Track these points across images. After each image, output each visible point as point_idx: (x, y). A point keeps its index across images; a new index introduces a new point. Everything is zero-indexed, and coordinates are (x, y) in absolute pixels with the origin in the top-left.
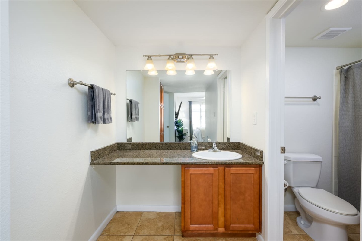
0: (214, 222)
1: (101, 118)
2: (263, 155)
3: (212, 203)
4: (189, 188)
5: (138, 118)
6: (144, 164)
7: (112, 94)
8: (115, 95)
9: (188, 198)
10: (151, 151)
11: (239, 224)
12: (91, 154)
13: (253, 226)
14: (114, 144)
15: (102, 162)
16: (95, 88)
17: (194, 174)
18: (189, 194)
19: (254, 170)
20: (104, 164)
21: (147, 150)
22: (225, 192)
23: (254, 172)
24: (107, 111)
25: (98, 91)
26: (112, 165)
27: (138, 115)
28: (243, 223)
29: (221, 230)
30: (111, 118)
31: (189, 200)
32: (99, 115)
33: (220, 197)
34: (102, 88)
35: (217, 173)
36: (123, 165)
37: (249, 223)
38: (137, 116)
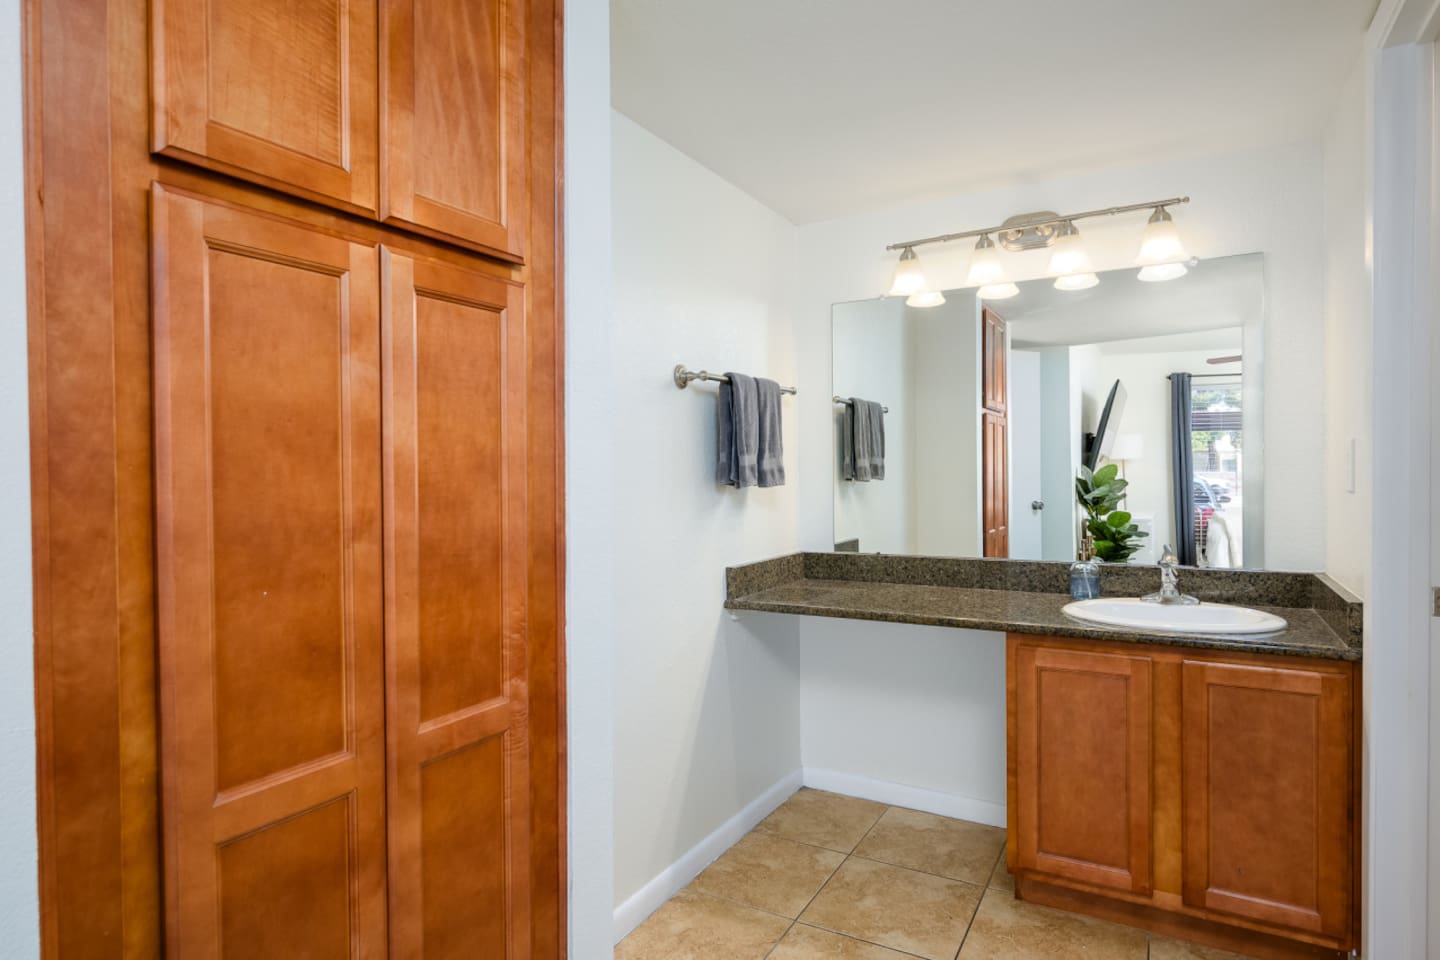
0: (1133, 861)
1: (752, 469)
2: (1362, 624)
3: (1127, 788)
4: (1034, 718)
5: (883, 467)
6: (877, 619)
7: (784, 391)
8: (794, 393)
9: (1029, 754)
10: (913, 587)
11: (1247, 891)
12: (727, 577)
13: (1313, 913)
14: (794, 556)
15: (756, 602)
16: (736, 384)
17: (1053, 670)
18: (1034, 740)
19: (1320, 684)
20: (762, 608)
21: (903, 582)
22: (1182, 753)
23: (1318, 691)
24: (770, 449)
25: (746, 391)
26: (783, 612)
27: (883, 456)
28: (1265, 893)
29: (1168, 899)
30: (781, 471)
31: (1034, 761)
32: (749, 460)
33: (1160, 770)
34: (756, 379)
35: (1145, 677)
36: (813, 614)
37: (1295, 900)
38: (877, 461)
